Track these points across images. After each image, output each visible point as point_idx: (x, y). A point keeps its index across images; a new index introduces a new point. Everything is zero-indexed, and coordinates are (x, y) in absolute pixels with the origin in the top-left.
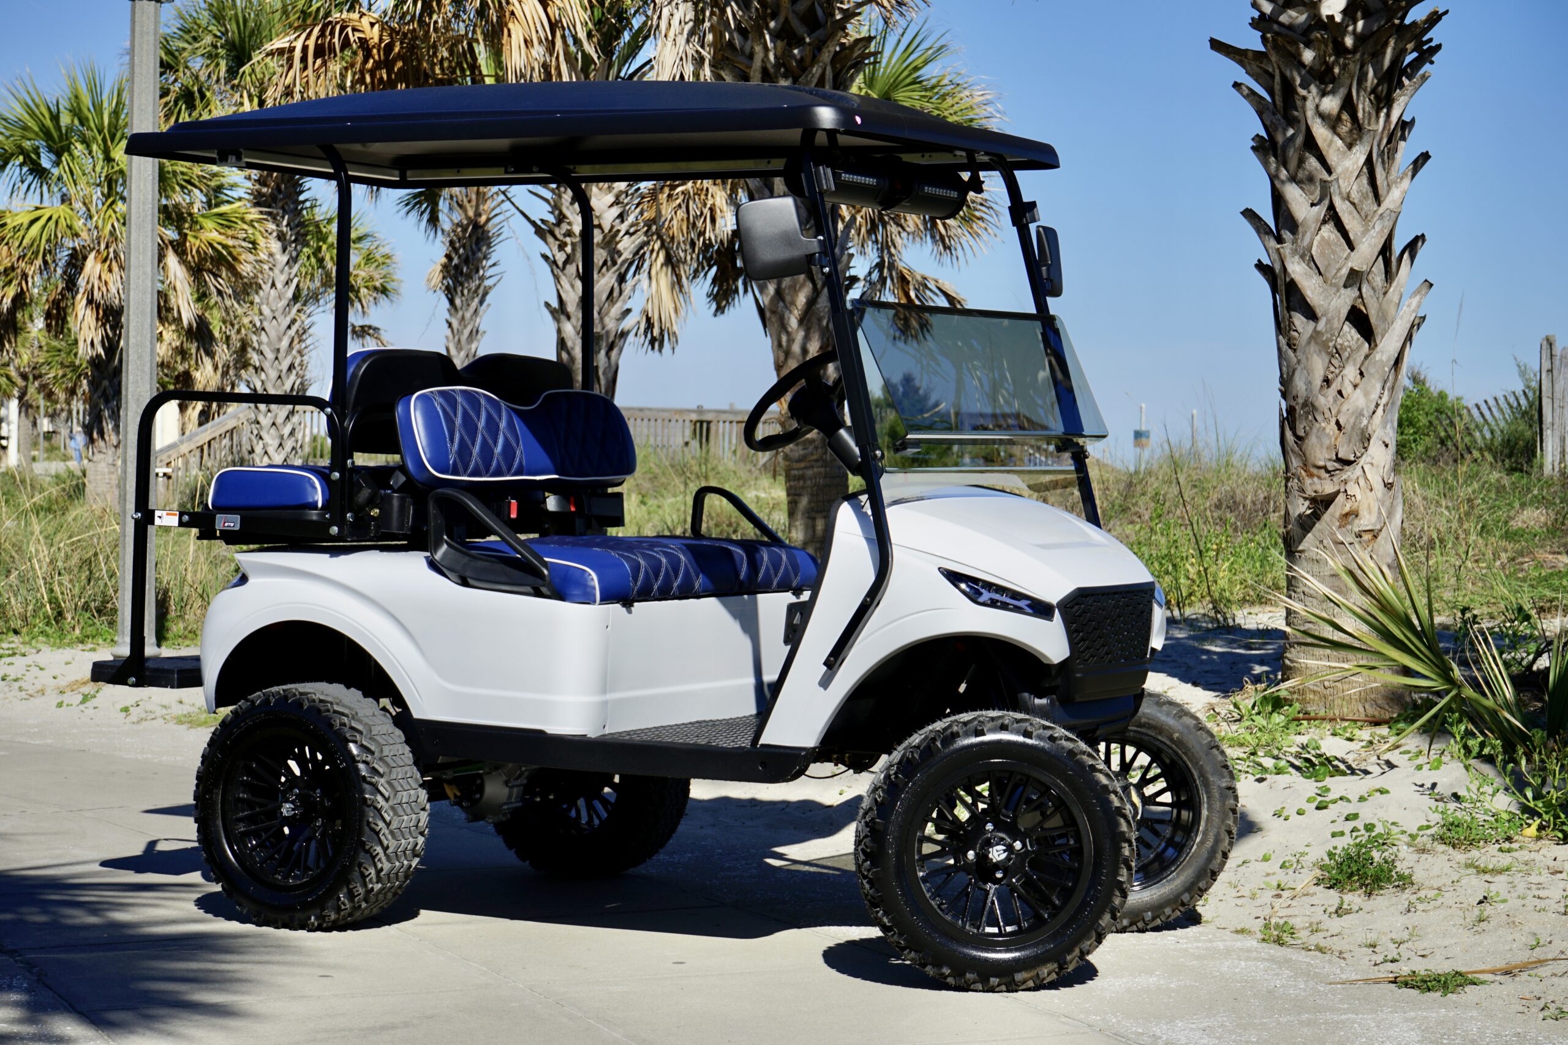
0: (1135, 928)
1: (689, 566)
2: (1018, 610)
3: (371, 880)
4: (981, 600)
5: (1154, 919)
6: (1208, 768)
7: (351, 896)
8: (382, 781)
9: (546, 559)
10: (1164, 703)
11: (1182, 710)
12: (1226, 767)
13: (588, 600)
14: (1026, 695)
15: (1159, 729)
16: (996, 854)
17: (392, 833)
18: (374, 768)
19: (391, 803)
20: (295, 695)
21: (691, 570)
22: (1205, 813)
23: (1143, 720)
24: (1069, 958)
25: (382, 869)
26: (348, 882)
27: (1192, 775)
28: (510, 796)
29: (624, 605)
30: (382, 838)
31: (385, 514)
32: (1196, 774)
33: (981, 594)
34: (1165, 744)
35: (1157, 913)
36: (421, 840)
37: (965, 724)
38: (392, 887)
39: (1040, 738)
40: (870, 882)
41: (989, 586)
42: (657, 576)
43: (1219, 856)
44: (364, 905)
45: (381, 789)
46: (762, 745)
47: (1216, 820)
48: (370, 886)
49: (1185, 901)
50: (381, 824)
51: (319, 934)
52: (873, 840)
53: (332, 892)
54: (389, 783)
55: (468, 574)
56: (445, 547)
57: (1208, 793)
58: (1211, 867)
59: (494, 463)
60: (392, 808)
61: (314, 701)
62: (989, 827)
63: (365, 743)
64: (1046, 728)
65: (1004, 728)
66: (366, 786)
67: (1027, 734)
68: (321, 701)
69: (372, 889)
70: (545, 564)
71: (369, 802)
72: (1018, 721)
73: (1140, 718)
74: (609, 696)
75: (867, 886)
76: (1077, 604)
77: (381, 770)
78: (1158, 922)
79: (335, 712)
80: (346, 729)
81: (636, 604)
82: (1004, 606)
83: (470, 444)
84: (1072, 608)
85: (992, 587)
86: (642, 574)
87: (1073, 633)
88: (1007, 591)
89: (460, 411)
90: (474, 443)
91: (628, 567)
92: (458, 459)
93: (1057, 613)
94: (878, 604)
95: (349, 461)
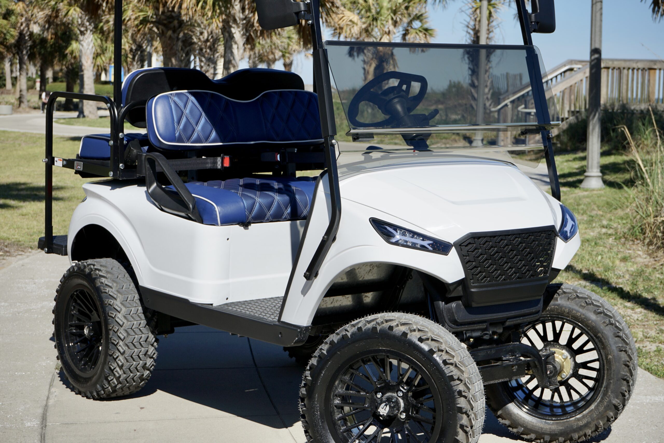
2: (423, 248)
4: (393, 240)
13: (213, 222)
29: (242, 226)
31: (139, 166)
33: (393, 236)
42: (269, 208)
46: (282, 321)
56: (155, 184)
59: (213, 136)
61: (92, 270)
70: (192, 199)
74: (230, 281)
81: (252, 225)
83: (194, 124)
84: (466, 246)
85: (404, 231)
86: (257, 207)
87: (467, 263)
88: (414, 234)
89: (190, 105)
90: (197, 124)
91: (246, 203)
92: (182, 134)
93: (453, 251)
94: (334, 239)
95: (121, 134)
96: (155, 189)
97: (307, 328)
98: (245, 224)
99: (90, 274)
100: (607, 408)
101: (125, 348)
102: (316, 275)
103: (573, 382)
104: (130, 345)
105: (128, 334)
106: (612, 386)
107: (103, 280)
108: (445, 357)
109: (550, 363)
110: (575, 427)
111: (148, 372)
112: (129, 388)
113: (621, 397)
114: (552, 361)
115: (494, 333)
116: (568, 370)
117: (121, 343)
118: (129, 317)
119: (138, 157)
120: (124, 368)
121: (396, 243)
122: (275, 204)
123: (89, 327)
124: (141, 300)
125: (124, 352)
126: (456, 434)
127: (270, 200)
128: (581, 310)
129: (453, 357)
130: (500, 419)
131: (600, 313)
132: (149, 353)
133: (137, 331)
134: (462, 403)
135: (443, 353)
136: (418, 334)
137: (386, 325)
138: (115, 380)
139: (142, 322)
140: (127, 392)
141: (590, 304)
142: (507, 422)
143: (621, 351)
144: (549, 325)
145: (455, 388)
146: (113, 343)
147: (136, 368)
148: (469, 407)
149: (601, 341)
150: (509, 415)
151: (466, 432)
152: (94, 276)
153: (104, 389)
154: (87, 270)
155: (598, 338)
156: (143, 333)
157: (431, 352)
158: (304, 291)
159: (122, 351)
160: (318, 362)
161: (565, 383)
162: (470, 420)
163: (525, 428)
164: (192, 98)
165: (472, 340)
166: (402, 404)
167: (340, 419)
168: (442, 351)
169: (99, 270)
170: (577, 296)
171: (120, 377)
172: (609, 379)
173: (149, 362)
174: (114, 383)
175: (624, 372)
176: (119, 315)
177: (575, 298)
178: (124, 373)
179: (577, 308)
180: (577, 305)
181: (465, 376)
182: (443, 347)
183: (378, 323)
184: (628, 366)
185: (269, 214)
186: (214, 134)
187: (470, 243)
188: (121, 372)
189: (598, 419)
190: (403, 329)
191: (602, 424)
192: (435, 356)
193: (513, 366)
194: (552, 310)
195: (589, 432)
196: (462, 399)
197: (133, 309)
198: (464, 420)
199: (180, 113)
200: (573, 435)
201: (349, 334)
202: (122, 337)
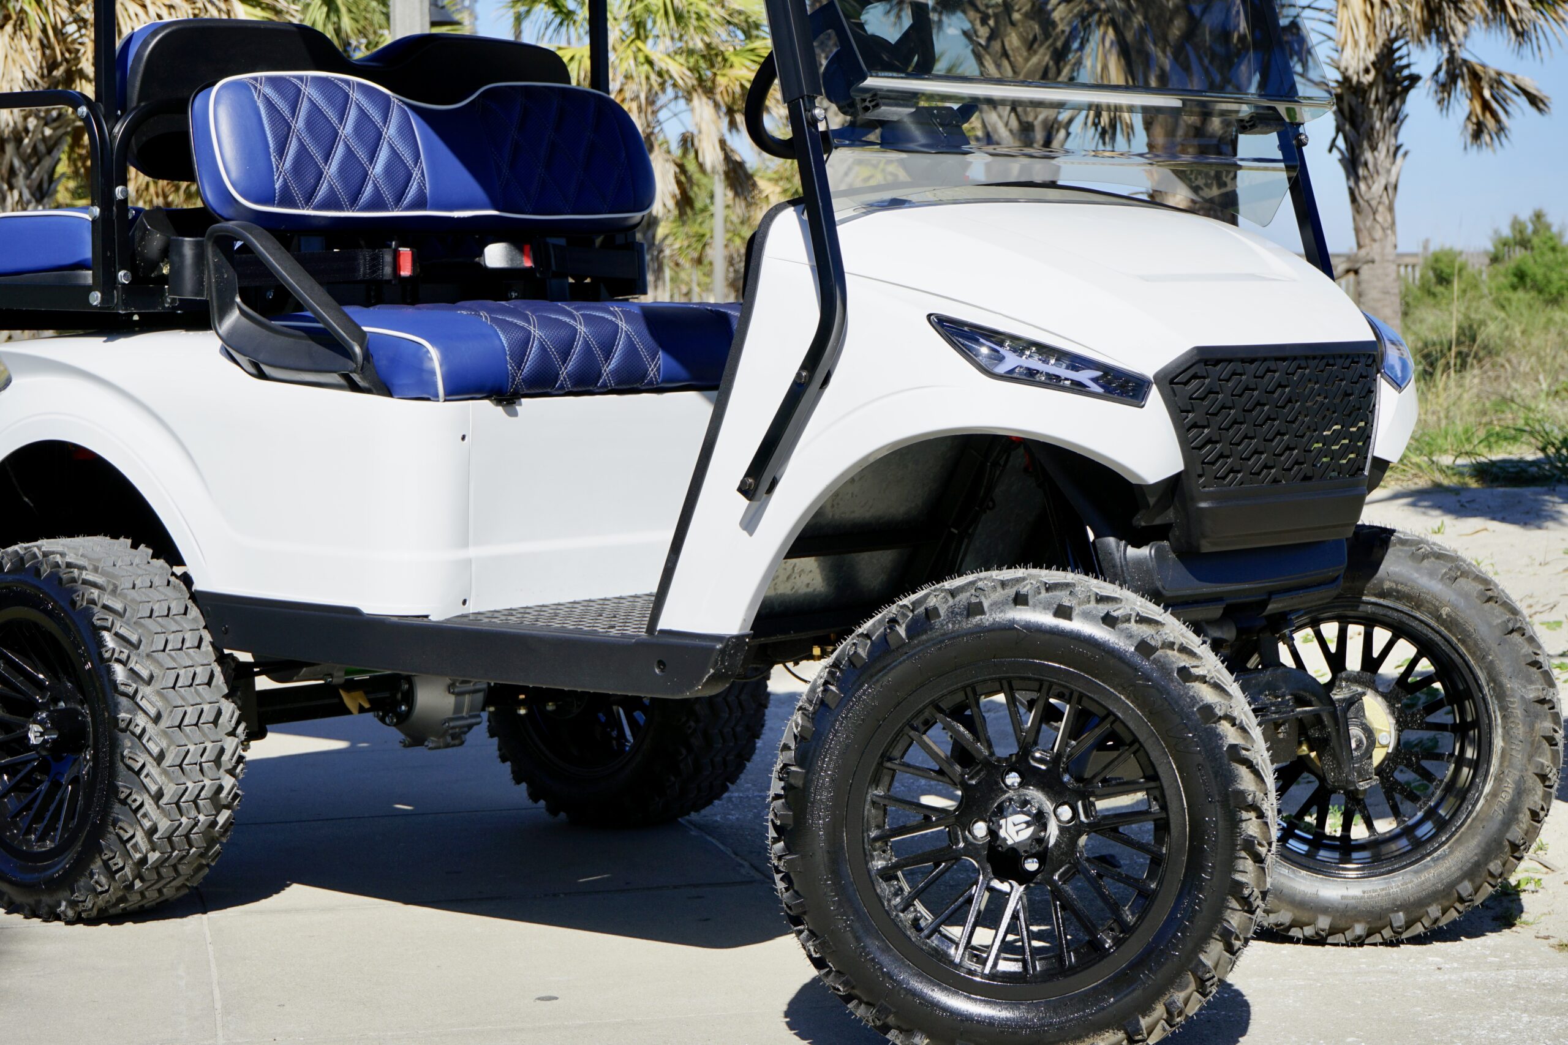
0: (1377, 938)
1: (636, 340)
2: (1078, 388)
3: (135, 847)
4: (1001, 369)
5: (1409, 925)
6: (1504, 667)
7: (111, 874)
8: (145, 690)
9: (365, 329)
10: (1425, 556)
11: (1458, 568)
12: (1536, 664)
13: (425, 393)
14: (1111, 540)
15: (1416, 600)
16: (1012, 830)
17: (165, 772)
18: (131, 669)
19: (164, 723)
20: (35, 556)
21: (640, 347)
22: (1498, 743)
23: (1387, 585)
24: (1144, 1022)
25: (154, 830)
26: (100, 851)
27: (1476, 679)
28: (458, 708)
29: (499, 402)
30: (146, 781)
31: (177, 271)
32: (1482, 677)
33: (1001, 359)
34: (1428, 625)
35: (1415, 915)
36: (228, 782)
37: (953, 593)
38: (183, 857)
39: (1087, 616)
40: (786, 878)
41: (1021, 345)
42: (565, 355)
43: (1525, 817)
44: (138, 884)
45: (144, 703)
46: (662, 632)
47: (1519, 757)
48: (138, 856)
49: (1464, 895)
50: (142, 758)
51: (80, 927)
52: (787, 806)
53: (81, 866)
54: (159, 693)
55: (261, 357)
56: (235, 314)
57: (1503, 708)
58: (1509, 836)
59: (368, 191)
60: (165, 733)
61: (57, 565)
62: (1013, 779)
63: (122, 631)
64: (1101, 599)
65: (1020, 600)
66: (124, 701)
67: (1063, 612)
68: (69, 565)
69: (144, 860)
70: (362, 337)
71: (123, 725)
72: (1049, 588)
73: (1381, 581)
74: (472, 552)
75: (781, 885)
76: (1195, 377)
77: (145, 674)
78: (1418, 929)
79: (85, 582)
80: (96, 609)
81: (523, 400)
82: (1053, 382)
83: (318, 161)
84: (1188, 382)
86: (533, 350)
87: (1189, 428)
90: (328, 157)
91: (505, 342)
92: (291, 182)
93: (1155, 396)
95: (119, 189)
96: (239, 323)
97: (739, 638)
98: (508, 399)
102: (773, 487)
121: (1010, 377)
127: (564, 333)
136: (1098, 609)
148: (1258, 791)
157: (1145, 648)
162: (1265, 826)
164: (310, 91)
185: (564, 372)
186: (370, 187)
193: (1277, 724)
199: (283, 127)
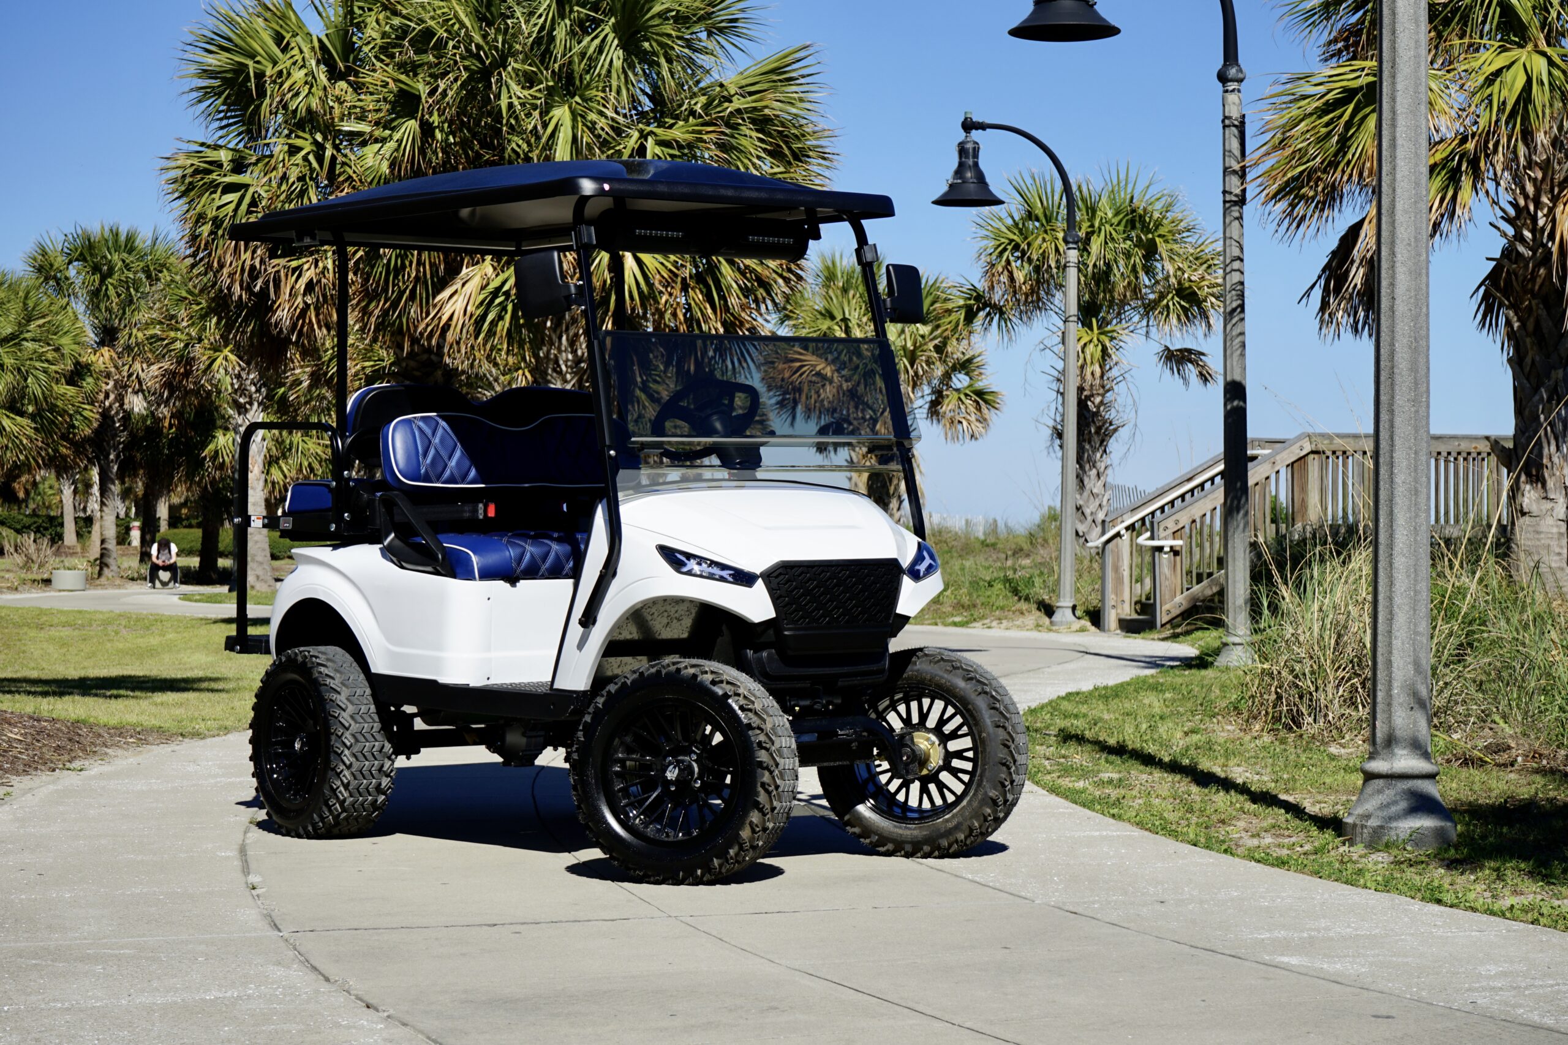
2: (722, 579)
4: (686, 570)
13: (468, 576)
14: (748, 651)
29: (508, 582)
33: (685, 565)
42: (545, 560)
46: (553, 690)
55: (402, 558)
56: (390, 538)
70: (443, 549)
74: (491, 655)
81: (521, 581)
82: (711, 577)
83: (446, 458)
84: (776, 577)
85: (701, 560)
86: (527, 557)
87: (778, 598)
88: (713, 563)
89: (440, 432)
90: (450, 457)
91: (512, 552)
92: (429, 470)
93: (760, 582)
94: (614, 574)
95: (346, 473)
96: (392, 540)
97: (584, 692)
98: (513, 580)
99: (304, 663)
100: (983, 803)
101: (353, 760)
102: (594, 623)
103: (944, 776)
104: (359, 755)
105: (357, 741)
106: (987, 774)
107: (322, 669)
108: (742, 702)
109: (907, 746)
110: (943, 830)
111: (383, 797)
112: (356, 818)
113: (1000, 787)
114: (909, 743)
115: (829, 703)
116: (936, 759)
117: (347, 752)
118: (358, 717)
119: (370, 503)
120: (351, 788)
121: (690, 573)
122: (552, 556)
123: (301, 739)
124: (374, 695)
125: (351, 764)
126: (757, 794)
127: (545, 549)
128: (946, 676)
129: (753, 703)
130: (848, 828)
131: (971, 679)
132: (385, 769)
133: (368, 736)
134: (762, 756)
135: (741, 698)
136: (709, 677)
137: (673, 668)
138: (338, 805)
139: (375, 725)
140: (354, 829)
141: (958, 668)
142: (857, 830)
143: (998, 726)
144: (914, 705)
145: (753, 739)
146: (336, 753)
147: (367, 789)
148: (771, 763)
149: (972, 715)
150: (859, 820)
151: (769, 793)
152: (309, 665)
153: (322, 819)
154: (300, 659)
155: (968, 711)
156: (376, 740)
157: (726, 696)
158: (581, 646)
159: (348, 763)
160: (592, 719)
161: (934, 777)
162: (773, 778)
163: (881, 836)
164: (443, 423)
165: (797, 708)
166: (696, 770)
167: (620, 790)
168: (739, 695)
169: (316, 657)
170: (942, 659)
171: (344, 800)
172: (984, 765)
173: (385, 782)
174: (336, 809)
175: (1002, 754)
176: (345, 715)
177: (938, 661)
178: (351, 796)
179: (941, 673)
180: (941, 669)
181: (768, 726)
182: (741, 691)
183: (663, 667)
184: (1008, 747)
185: (544, 568)
186: (473, 473)
187: (780, 574)
188: (346, 794)
189: (971, 818)
190: (692, 671)
191: (976, 824)
192: (730, 701)
193: (851, 741)
194: (909, 678)
195: (961, 836)
196: (763, 752)
197: (363, 707)
198: (766, 778)
199: (427, 441)
200: (940, 841)
201: (629, 682)
202: (348, 744)
